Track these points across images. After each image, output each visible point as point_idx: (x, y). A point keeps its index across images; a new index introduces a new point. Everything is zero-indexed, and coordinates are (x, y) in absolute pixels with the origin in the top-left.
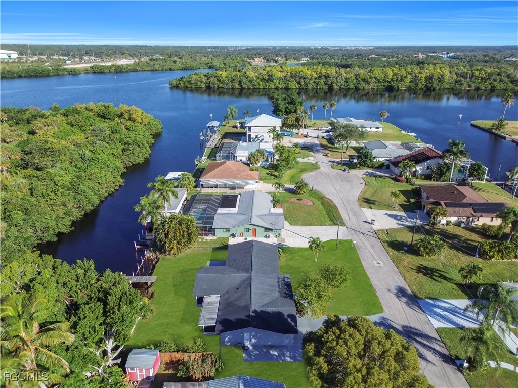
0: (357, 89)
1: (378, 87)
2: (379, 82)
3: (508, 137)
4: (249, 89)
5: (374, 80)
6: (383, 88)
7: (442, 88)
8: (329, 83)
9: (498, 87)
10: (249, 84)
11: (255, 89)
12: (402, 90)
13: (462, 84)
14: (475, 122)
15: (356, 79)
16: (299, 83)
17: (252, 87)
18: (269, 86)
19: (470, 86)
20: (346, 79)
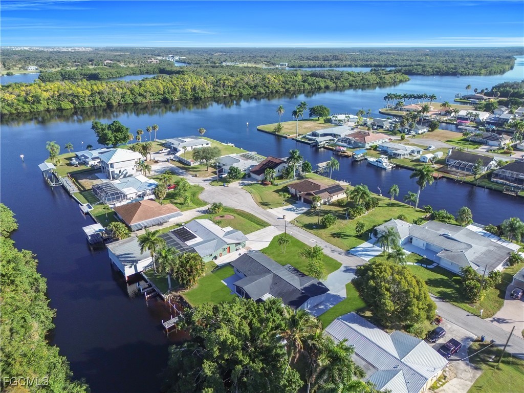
0: (135, 104)
1: (154, 100)
2: (153, 95)
3: (288, 136)
4: (11, 114)
5: (149, 94)
6: (159, 100)
7: (206, 96)
8: (106, 99)
9: (244, 93)
10: (9, 108)
11: (19, 113)
12: (175, 101)
13: (220, 92)
14: (260, 127)
15: (132, 94)
16: (72, 102)
17: (14, 112)
18: (37, 108)
19: (225, 94)
20: (121, 94)
